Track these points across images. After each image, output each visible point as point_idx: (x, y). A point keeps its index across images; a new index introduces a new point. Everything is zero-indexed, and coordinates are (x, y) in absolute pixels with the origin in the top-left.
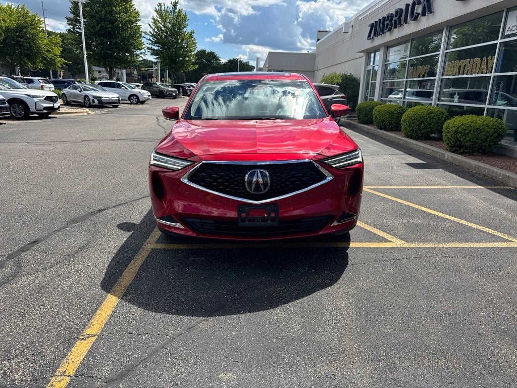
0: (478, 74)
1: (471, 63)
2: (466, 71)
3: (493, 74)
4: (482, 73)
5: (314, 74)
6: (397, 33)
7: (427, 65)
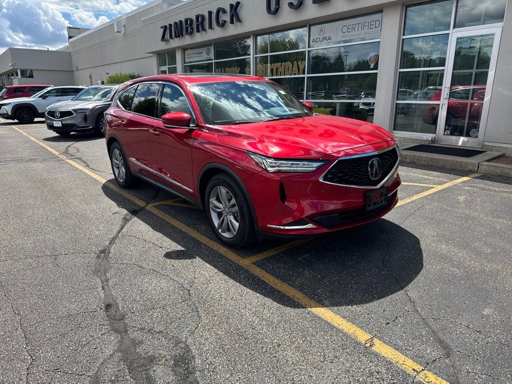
0: (291, 75)
1: (283, 67)
2: (279, 73)
3: (306, 76)
4: (295, 74)
5: (73, 74)
6: (199, 38)
7: (236, 68)
